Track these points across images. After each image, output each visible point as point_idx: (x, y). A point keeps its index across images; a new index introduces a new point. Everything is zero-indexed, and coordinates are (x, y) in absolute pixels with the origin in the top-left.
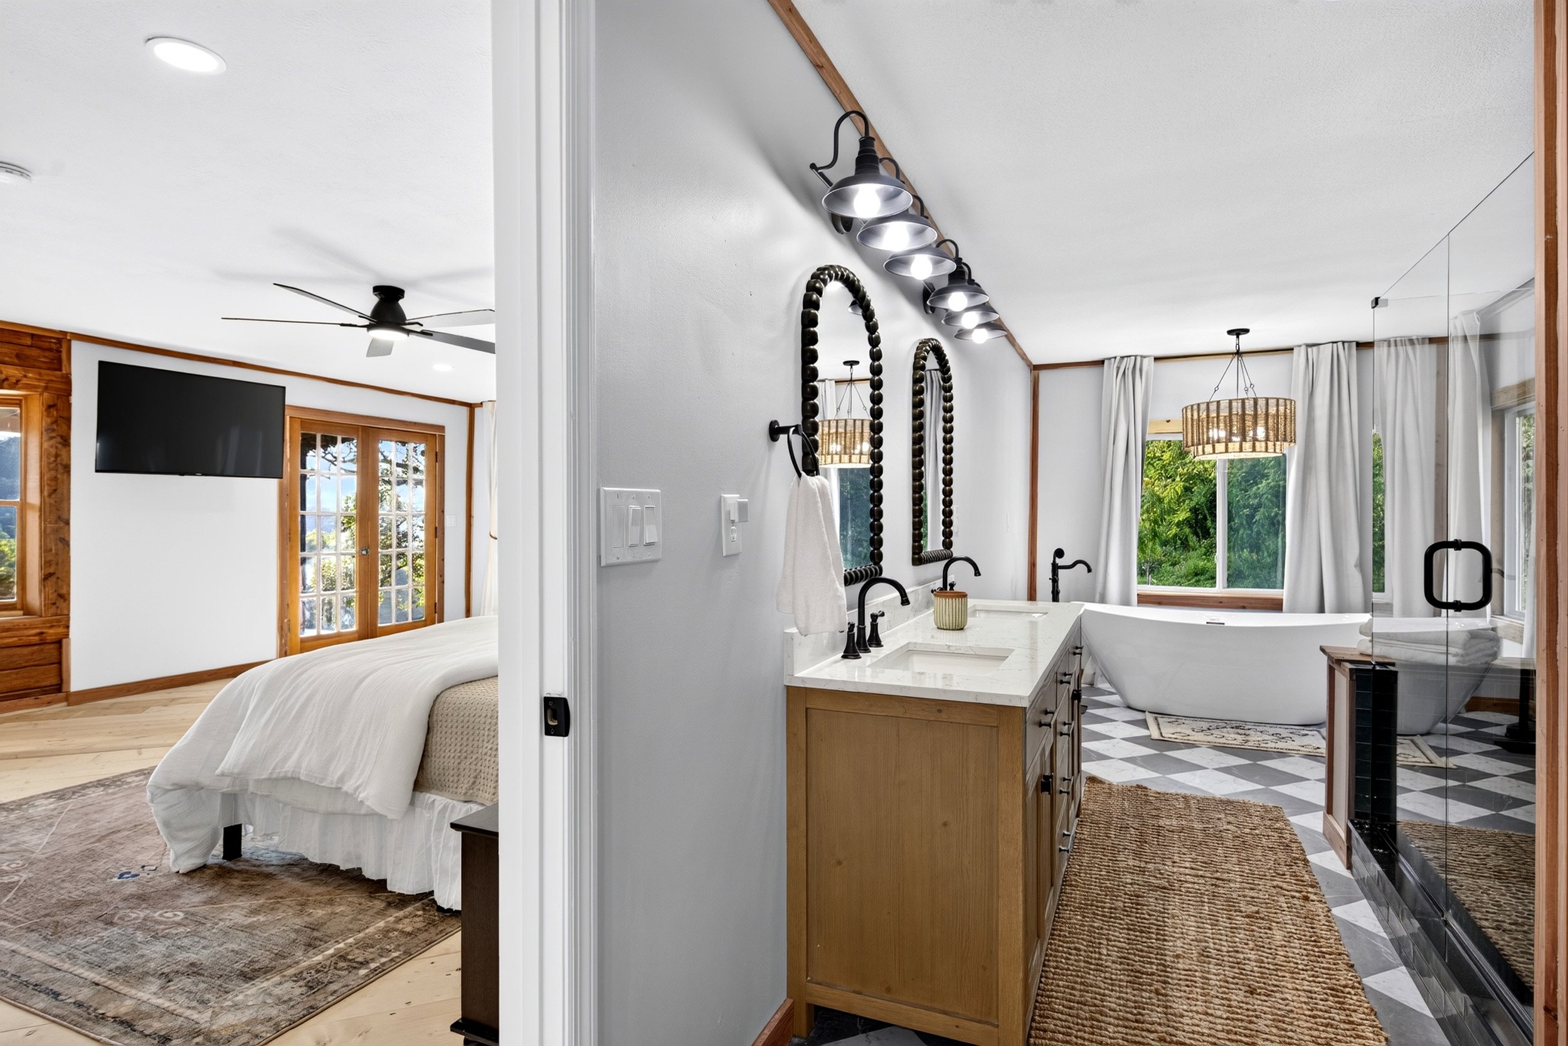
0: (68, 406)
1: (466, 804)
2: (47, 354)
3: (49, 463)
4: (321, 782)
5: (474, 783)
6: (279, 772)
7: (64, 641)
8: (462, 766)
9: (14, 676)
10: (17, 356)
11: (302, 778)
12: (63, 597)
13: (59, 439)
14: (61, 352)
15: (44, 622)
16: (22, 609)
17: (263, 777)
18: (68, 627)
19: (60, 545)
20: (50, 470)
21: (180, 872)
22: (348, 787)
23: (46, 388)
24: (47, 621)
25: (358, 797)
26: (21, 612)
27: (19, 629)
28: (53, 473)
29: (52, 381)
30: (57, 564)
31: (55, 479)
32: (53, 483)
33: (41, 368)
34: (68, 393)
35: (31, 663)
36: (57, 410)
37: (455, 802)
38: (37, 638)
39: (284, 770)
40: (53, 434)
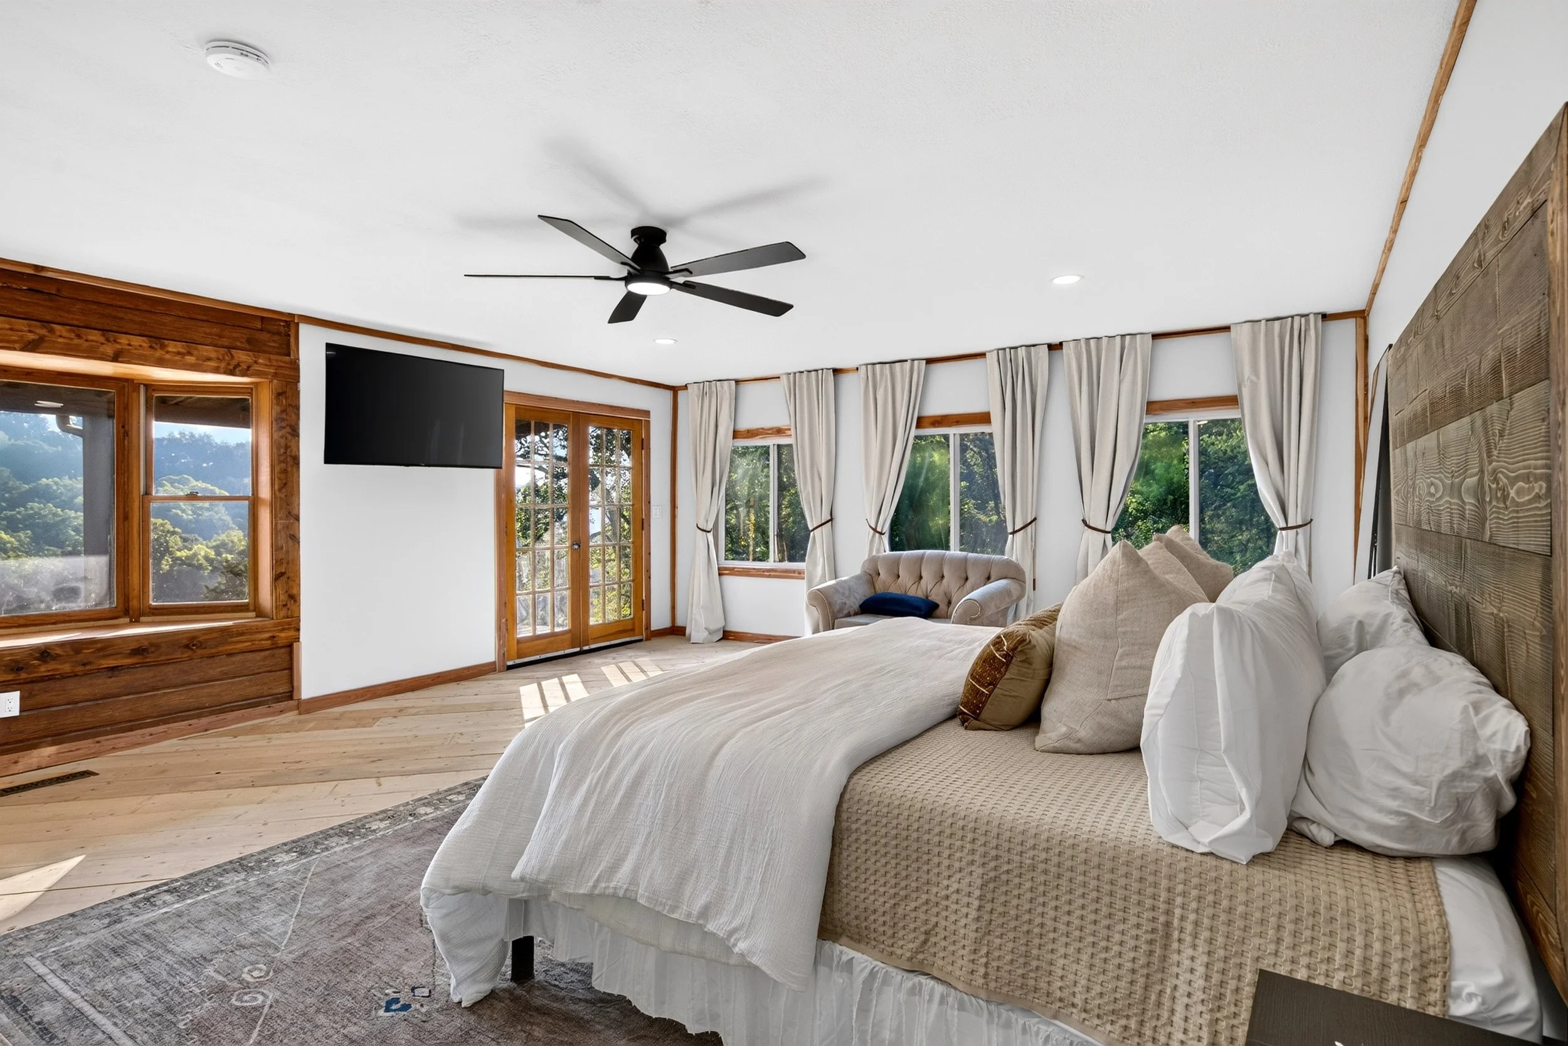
0: (296, 394)
1: (911, 975)
2: (276, 338)
3: (280, 455)
4: (673, 912)
5: (925, 942)
6: (605, 888)
7: (295, 644)
8: (900, 911)
9: (247, 683)
10: (249, 341)
11: (642, 901)
12: (294, 598)
13: (288, 429)
14: (289, 335)
15: (276, 625)
16: (254, 611)
17: (582, 891)
18: (298, 630)
19: (290, 543)
20: (280, 462)
21: (463, 1005)
22: (717, 925)
23: (275, 375)
24: (279, 624)
25: (735, 945)
26: (253, 614)
27: (251, 634)
28: (283, 465)
29: (280, 366)
30: (288, 563)
31: (285, 471)
32: (283, 476)
33: (270, 353)
34: (296, 379)
35: (264, 669)
36: (286, 399)
37: (890, 969)
38: (269, 642)
39: (612, 885)
40: (283, 424)
